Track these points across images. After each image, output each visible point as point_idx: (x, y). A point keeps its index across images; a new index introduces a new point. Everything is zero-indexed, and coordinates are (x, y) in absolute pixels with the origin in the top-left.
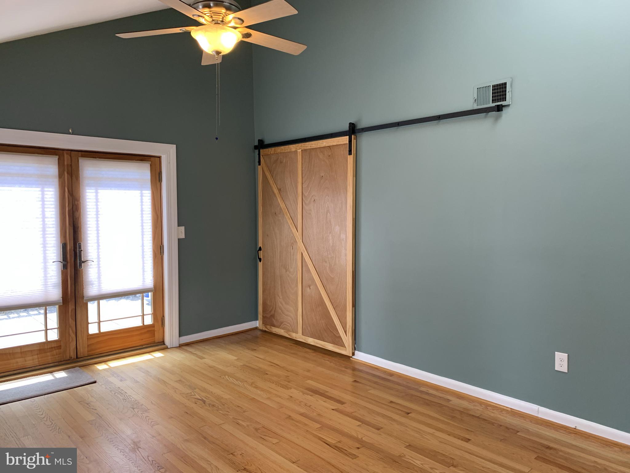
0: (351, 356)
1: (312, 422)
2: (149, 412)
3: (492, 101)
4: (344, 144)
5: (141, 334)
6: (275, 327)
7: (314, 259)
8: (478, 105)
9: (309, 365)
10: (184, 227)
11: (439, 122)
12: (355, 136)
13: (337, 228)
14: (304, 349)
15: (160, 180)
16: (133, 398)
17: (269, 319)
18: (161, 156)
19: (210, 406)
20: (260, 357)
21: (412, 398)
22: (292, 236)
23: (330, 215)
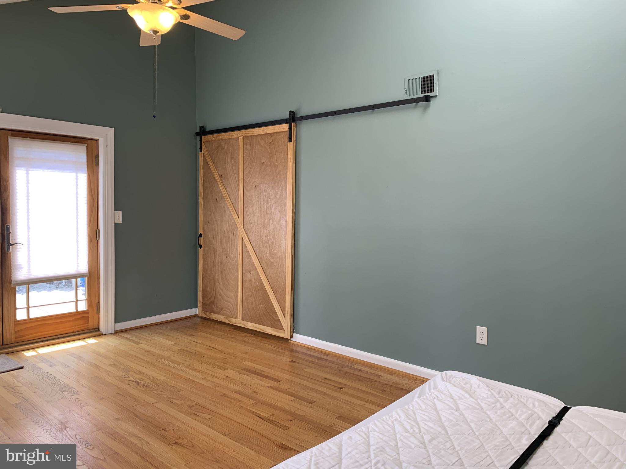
0: (289, 338)
1: (246, 398)
2: (79, 394)
3: (421, 92)
4: (284, 132)
5: (75, 320)
6: (214, 313)
7: (254, 244)
8: (409, 96)
9: (248, 348)
10: (121, 211)
11: (373, 111)
12: (295, 124)
13: (277, 214)
14: (243, 334)
15: (97, 163)
16: (62, 382)
17: (209, 306)
18: (98, 139)
19: (144, 386)
20: (198, 342)
21: (344, 375)
22: (233, 222)
23: (271, 201)
